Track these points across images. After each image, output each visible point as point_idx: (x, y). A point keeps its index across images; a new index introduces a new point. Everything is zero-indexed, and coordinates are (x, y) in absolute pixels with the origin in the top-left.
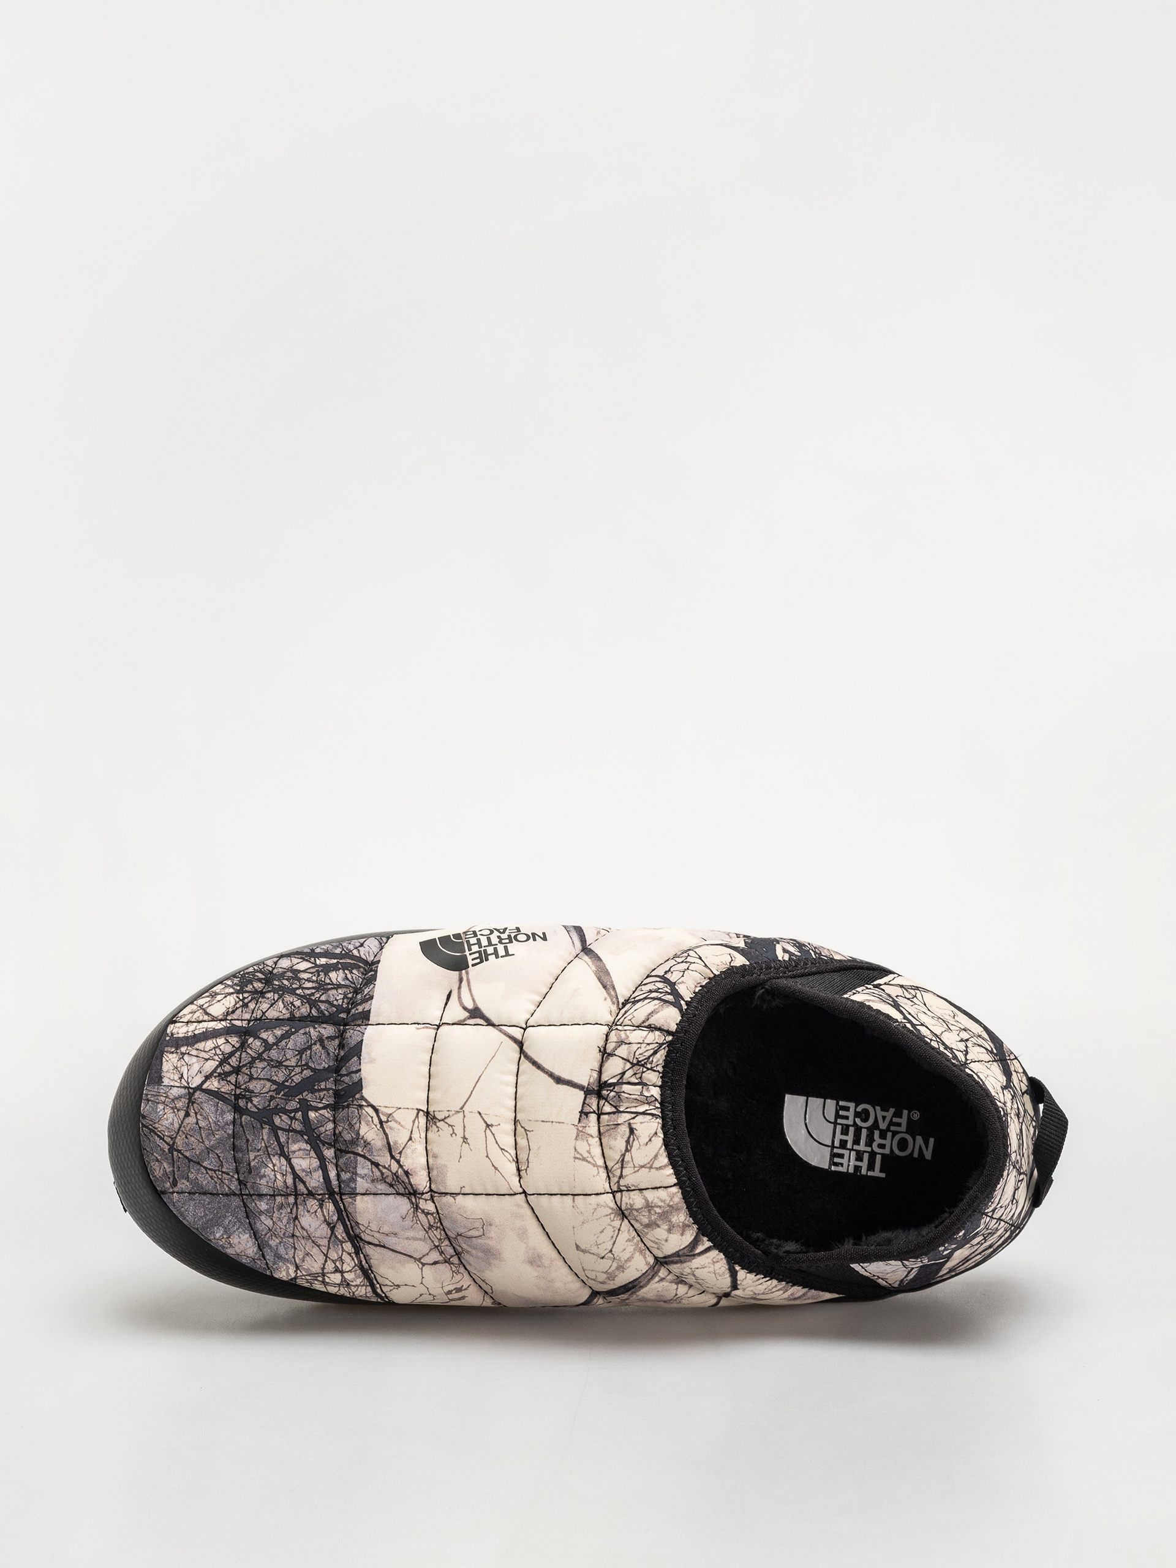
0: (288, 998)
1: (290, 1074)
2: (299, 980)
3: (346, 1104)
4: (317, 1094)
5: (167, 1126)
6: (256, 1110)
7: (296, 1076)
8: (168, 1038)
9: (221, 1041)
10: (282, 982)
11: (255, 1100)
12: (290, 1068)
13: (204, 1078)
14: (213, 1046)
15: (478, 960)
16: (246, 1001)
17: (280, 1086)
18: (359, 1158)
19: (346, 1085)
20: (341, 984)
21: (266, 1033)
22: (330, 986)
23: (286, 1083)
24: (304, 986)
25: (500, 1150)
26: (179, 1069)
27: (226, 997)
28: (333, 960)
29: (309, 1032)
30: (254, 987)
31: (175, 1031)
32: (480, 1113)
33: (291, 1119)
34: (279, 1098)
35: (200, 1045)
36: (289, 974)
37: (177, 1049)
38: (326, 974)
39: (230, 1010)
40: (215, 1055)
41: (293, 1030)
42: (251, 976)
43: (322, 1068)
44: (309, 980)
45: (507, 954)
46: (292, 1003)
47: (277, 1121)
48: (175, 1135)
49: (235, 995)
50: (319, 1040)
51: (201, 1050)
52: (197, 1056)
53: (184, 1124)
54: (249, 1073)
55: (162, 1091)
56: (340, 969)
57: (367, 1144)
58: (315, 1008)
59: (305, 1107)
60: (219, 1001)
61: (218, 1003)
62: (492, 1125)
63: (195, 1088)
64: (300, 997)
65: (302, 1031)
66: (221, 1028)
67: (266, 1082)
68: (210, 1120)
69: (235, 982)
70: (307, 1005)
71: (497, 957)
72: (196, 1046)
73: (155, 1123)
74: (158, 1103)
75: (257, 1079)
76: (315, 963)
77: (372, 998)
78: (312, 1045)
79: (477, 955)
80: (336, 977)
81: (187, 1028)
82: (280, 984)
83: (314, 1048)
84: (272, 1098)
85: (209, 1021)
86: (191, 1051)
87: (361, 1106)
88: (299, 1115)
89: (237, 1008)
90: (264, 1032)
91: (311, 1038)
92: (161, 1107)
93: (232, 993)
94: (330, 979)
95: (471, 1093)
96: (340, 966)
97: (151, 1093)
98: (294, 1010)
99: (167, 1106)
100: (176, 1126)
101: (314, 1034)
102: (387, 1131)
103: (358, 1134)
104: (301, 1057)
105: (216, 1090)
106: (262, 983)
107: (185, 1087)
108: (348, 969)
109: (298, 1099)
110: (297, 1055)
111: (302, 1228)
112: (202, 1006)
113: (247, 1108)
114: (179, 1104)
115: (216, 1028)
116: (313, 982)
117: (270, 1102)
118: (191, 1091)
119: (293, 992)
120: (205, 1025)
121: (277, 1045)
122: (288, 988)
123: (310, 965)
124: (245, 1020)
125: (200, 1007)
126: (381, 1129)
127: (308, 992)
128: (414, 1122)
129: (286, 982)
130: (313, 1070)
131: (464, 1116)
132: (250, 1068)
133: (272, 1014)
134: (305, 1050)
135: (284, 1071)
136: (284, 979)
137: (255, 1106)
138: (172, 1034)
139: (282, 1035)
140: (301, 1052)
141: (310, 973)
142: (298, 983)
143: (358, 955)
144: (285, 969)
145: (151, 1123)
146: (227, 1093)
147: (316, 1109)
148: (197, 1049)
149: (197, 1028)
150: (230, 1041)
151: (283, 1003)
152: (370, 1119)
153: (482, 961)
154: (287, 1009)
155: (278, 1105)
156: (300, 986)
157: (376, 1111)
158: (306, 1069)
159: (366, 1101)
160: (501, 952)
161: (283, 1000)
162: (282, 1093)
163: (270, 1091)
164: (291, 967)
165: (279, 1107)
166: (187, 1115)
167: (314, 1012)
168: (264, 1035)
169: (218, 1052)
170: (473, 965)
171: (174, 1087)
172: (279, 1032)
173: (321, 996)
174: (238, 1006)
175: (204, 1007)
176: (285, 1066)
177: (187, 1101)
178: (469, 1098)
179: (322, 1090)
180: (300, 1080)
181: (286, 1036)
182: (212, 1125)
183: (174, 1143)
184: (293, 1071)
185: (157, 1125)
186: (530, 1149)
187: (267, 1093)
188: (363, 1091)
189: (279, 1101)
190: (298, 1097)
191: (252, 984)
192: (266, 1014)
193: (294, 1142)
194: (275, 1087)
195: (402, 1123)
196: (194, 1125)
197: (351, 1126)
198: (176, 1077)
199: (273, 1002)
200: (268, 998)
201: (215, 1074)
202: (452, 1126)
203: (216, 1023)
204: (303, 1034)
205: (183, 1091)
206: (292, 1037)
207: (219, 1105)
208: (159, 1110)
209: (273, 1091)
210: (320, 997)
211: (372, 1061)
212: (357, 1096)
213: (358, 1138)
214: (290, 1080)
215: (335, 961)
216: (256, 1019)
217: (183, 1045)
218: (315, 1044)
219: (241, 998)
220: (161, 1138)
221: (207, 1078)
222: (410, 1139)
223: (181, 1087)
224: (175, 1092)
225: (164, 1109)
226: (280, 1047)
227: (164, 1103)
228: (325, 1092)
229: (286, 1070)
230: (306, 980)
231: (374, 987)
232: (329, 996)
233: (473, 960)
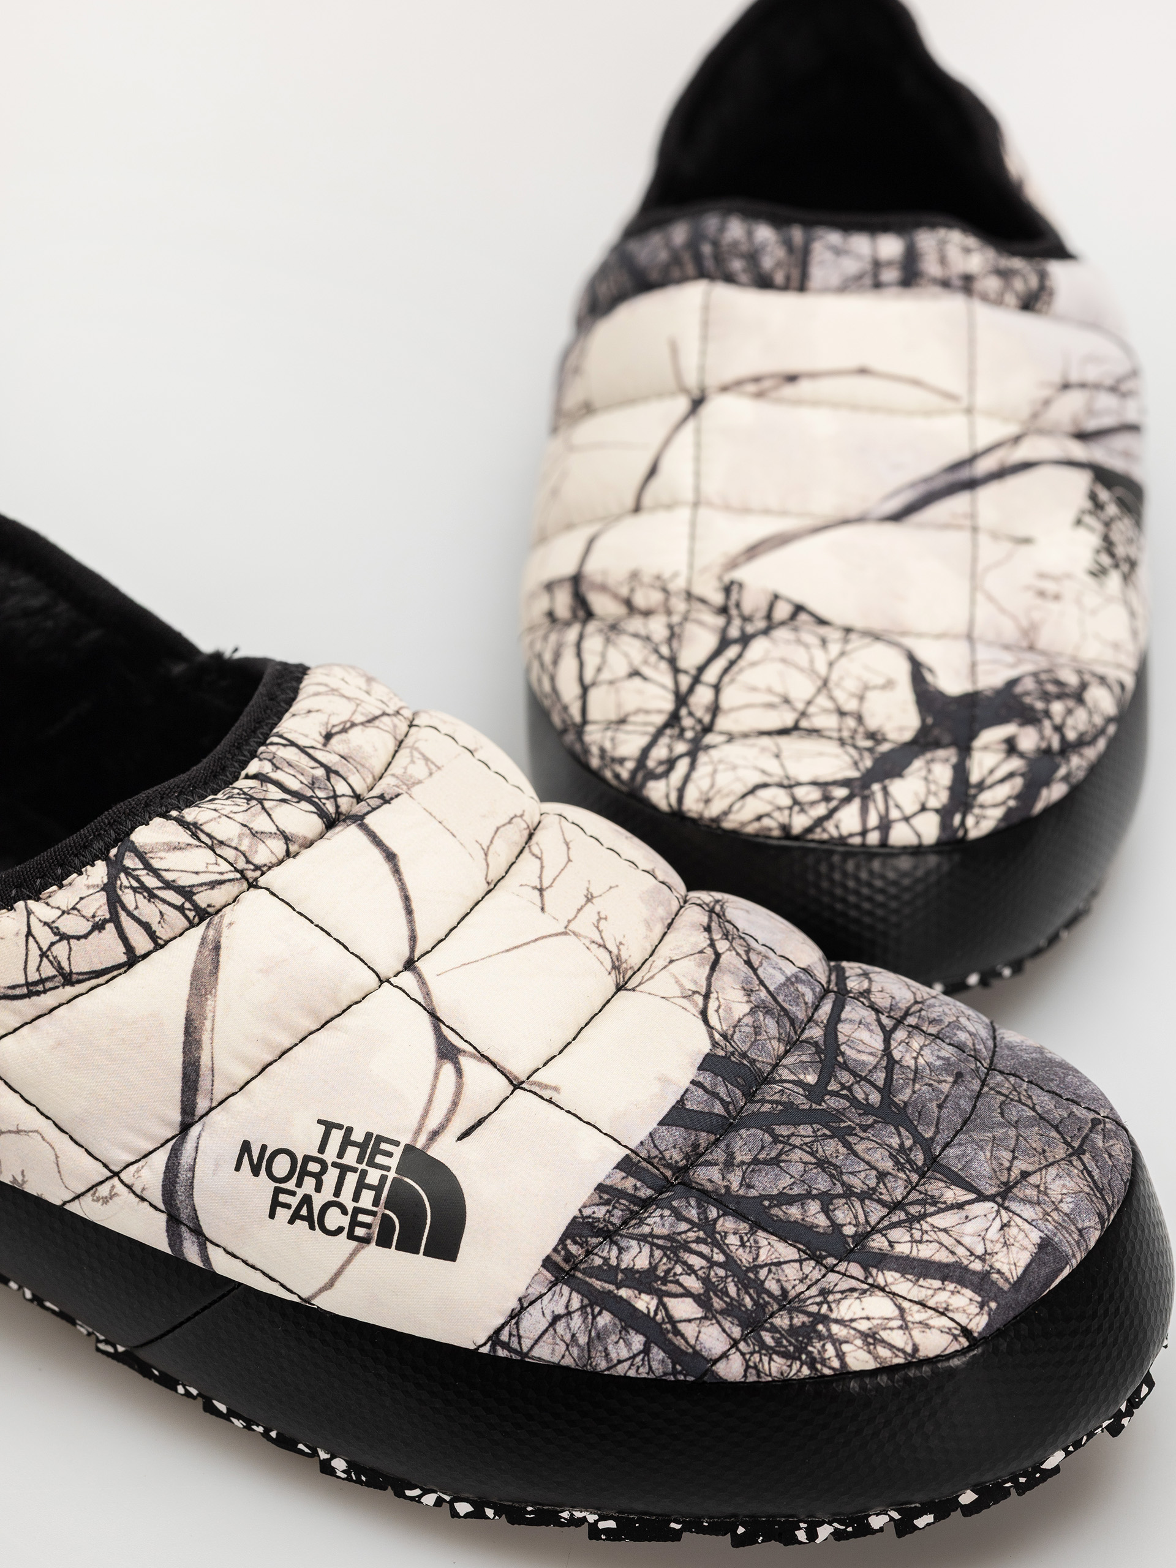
0: (744, 1257)
1: (813, 1142)
2: (706, 1281)
3: (745, 1062)
4: (784, 1099)
5: (1068, 1178)
6: (901, 1129)
7: (805, 1134)
8: (993, 1305)
9: (903, 1249)
10: (738, 1295)
11: (895, 1142)
12: (808, 1149)
13: (966, 1207)
14: (921, 1247)
15: (384, 1146)
16: (818, 1299)
17: (842, 1135)
18: (772, 991)
19: (729, 1086)
20: (639, 1240)
21: (816, 1221)
22: (660, 1242)
23: (828, 1133)
24: (704, 1263)
25: (544, 858)
26: (1002, 1240)
27: (852, 1320)
28: (625, 1296)
29: (741, 1185)
30: (791, 1319)
31: (974, 1309)
32: (543, 909)
33: (850, 1089)
34: (853, 1122)
35: (943, 1257)
36: (717, 1304)
37: (988, 1273)
38: (653, 1268)
39: (856, 1295)
40: (927, 1232)
41: (766, 1203)
42: (785, 1342)
43: (752, 1131)
44: (690, 1270)
45: (329, 1126)
46: (743, 1245)
47: (875, 1098)
48: (1063, 1162)
49: (833, 1316)
50: (733, 1165)
51: (947, 1248)
52: (959, 1242)
53: (1038, 1167)
54: (881, 1185)
55: (1050, 1227)
56: (623, 1271)
57: (749, 992)
58: (706, 1218)
59: (815, 1092)
60: (868, 1319)
61: (870, 1315)
62: (535, 888)
63: (989, 1201)
64: (722, 1248)
65: (753, 1193)
66: (890, 1270)
67: (862, 1154)
68: (988, 1154)
69: (818, 1345)
70: (718, 1228)
71: (349, 1130)
72: (951, 1259)
73: (1089, 1194)
74: (1066, 1214)
75: (873, 1168)
76: (661, 1304)
77: (601, 1188)
78: (749, 1164)
79: (380, 1159)
80: (638, 1257)
81: (951, 1301)
82: (742, 1293)
83: (748, 1158)
84: (865, 1128)
85: (905, 1298)
86: (966, 1257)
87: (724, 1036)
88: (833, 1086)
89: (842, 1292)
90: (817, 1226)
91: (744, 1173)
92: (1065, 1207)
93: (837, 1321)
94: (652, 1256)
95: (536, 940)
96: (620, 1276)
97: (1070, 1239)
98: (746, 1234)
99: (1053, 1202)
100: (1053, 1171)
101: (735, 1180)
102: (704, 983)
103: (753, 1012)
104: (780, 1154)
105: (952, 1187)
106: (771, 1324)
107: (1007, 1209)
108: (610, 1266)
109: (820, 1105)
110: (783, 1161)
111: (914, 993)
112: (901, 1327)
113: (915, 1142)
114: (1031, 1193)
115: (897, 1275)
116: (685, 1263)
117: (871, 1126)
118: (999, 1200)
119: (730, 1263)
120: (916, 1293)
121: (809, 1192)
122: (734, 1276)
123: (670, 1302)
124: (838, 1272)
125: (907, 1328)
126: (712, 989)
127: (704, 1249)
128: (652, 977)
129: (732, 1290)
130: (772, 1133)
131: (569, 922)
132: (874, 1190)
133: (787, 1252)
134: (766, 1162)
135: (820, 1150)
136: (732, 1299)
137: (900, 1135)
138: (982, 1308)
139: (791, 1204)
140: (775, 1162)
141: (681, 1285)
142: (712, 1274)
143: (574, 1294)
144: (718, 1322)
145: (1094, 1198)
146: (936, 1179)
147: (799, 1083)
148: (953, 1253)
149: (930, 1292)
150: (886, 1243)
151: (758, 1255)
152: (721, 1011)
153: (381, 1139)
154: (756, 1242)
155: (860, 1115)
156: (710, 1268)
157: (704, 1014)
158: (782, 1136)
159: (711, 1037)
160: (337, 1136)
161: (755, 1260)
162: (842, 1125)
163: (862, 1139)
164: (705, 1318)
165: (861, 1112)
166: (1025, 1175)
167: (713, 1213)
168: (822, 1221)
169: (917, 1235)
170: (396, 1143)
171: (1026, 1220)
172: (794, 1212)
173: (685, 1232)
174: (839, 1296)
175: (900, 1323)
176: (815, 1157)
177: (1015, 1190)
178: (546, 937)
179: (771, 1102)
180: (802, 1126)
181: (785, 1199)
182: (989, 1148)
183: (1071, 1155)
184: (806, 1144)
185: (1087, 1189)
186: (498, 829)
187: (868, 1139)
188: (707, 1051)
189: (854, 1118)
190: (818, 1107)
191: (791, 1325)
192: (797, 1257)
193: (864, 1064)
194: (851, 1139)
195: (673, 981)
196: (1020, 1157)
197: (757, 1030)
198: (1013, 1231)
199: (773, 1268)
200: (778, 1281)
201: (943, 1206)
202: (597, 927)
203: (894, 1289)
204: (753, 1187)
205: (1014, 1206)
206: (775, 1192)
207: (960, 1166)
208: (1071, 1206)
209: (856, 1135)
210: (689, 1230)
211: (665, 1080)
212: (721, 1053)
213: (756, 1007)
214: (819, 1133)
215: (624, 1293)
216: (819, 1261)
217: (974, 1273)
218: (743, 1163)
219: (825, 1306)
220: (1089, 1173)
221: (960, 1206)
222: (671, 961)
223: (1014, 1213)
224: (1028, 1212)
225: (1061, 1201)
226: (806, 1187)
227: (1056, 1209)
228: (768, 1098)
229: (817, 1151)
230: (694, 1272)
231: (585, 1207)
232: (672, 1226)
233: (389, 1155)
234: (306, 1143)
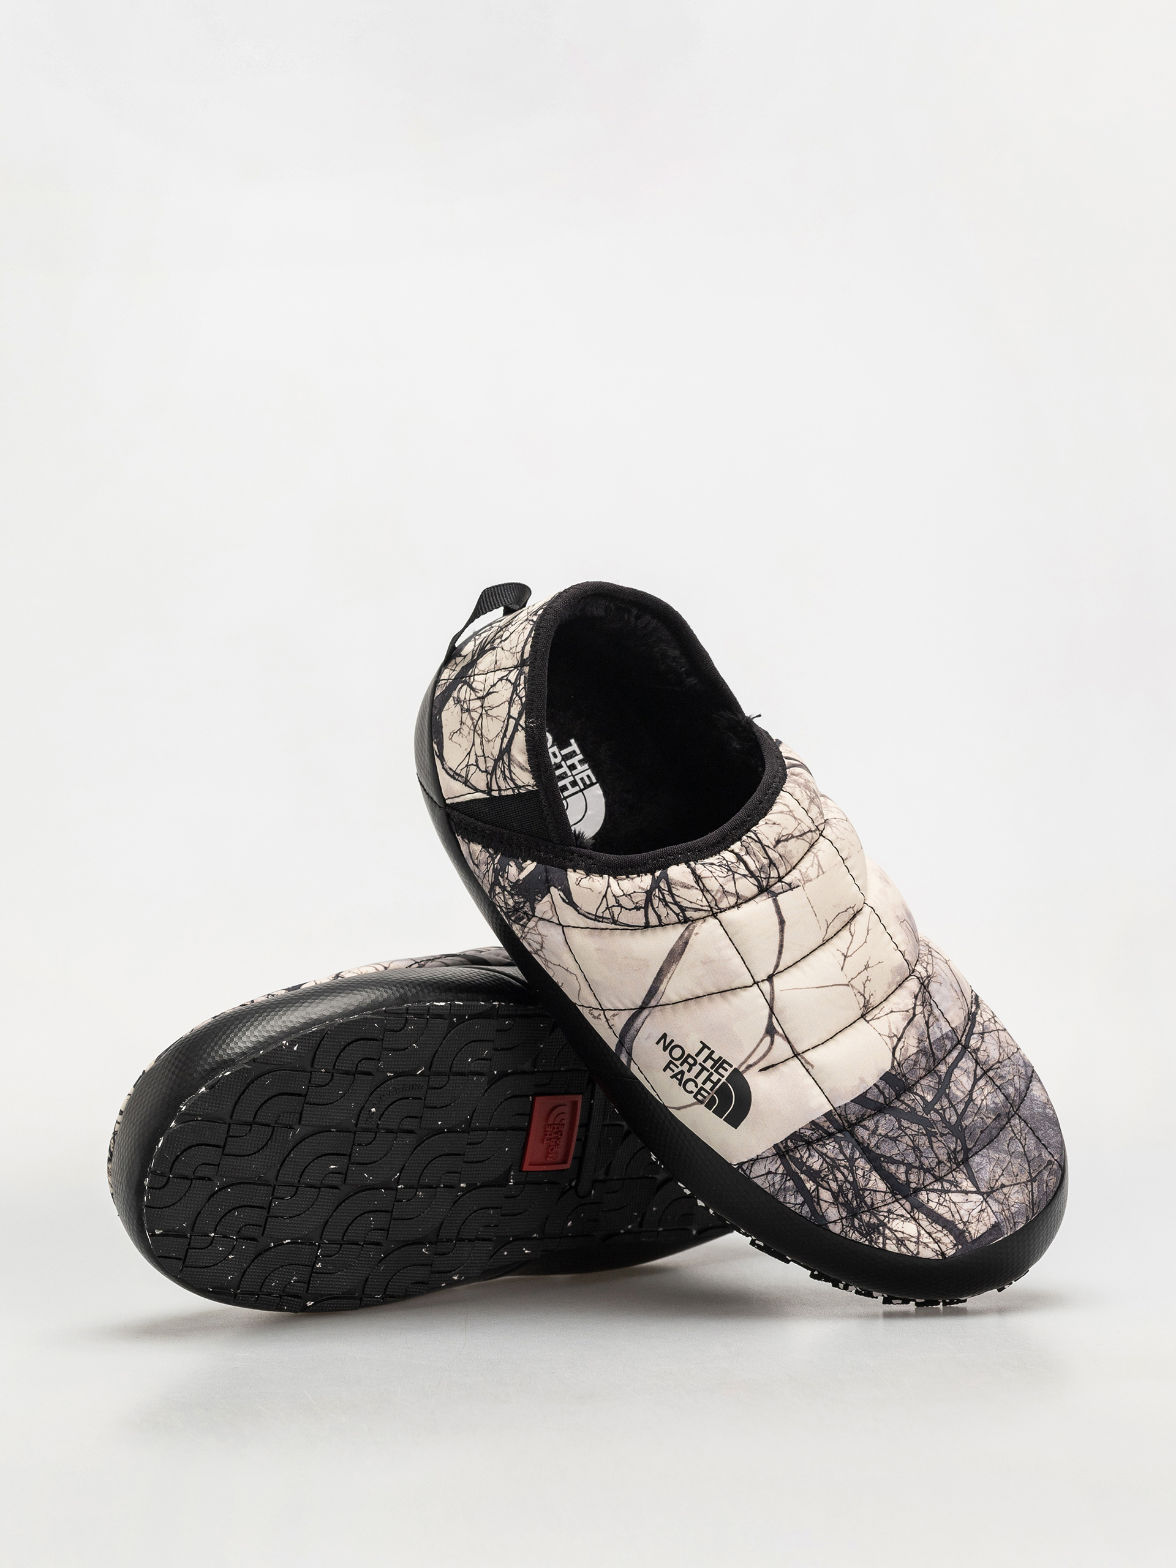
0: (861, 1182)
1: (916, 1135)
2: (840, 1187)
3: (903, 1079)
4: (913, 1105)
5: (1021, 1194)
6: (959, 1140)
7: (914, 1129)
8: (960, 1247)
9: (932, 1205)
10: (852, 1199)
11: (952, 1146)
12: (912, 1138)
13: (969, 1194)
14: (941, 1207)
15: (725, 1065)
16: (886, 1214)
17: (930, 1135)
18: (932, 1041)
19: (891, 1090)
20: (819, 1155)
21: (900, 1176)
22: (828, 1160)
23: (925, 1132)
24: (843, 1179)
25: (854, 936)
26: (977, 1217)
27: (896, 1231)
28: (803, 1178)
29: (875, 1145)
30: (870, 1218)
31: (951, 1246)
32: (842, 968)
33: (944, 1110)
34: (938, 1130)
35: (948, 1216)
36: (841, 1199)
37: (965, 1231)
38: (820, 1171)
39: (903, 1219)
40: (946, 1200)
41: (882, 1159)
42: (863, 1228)
43: (892, 1117)
44: (836, 1179)
45: (705, 1046)
46: (863, 1177)
47: (954, 1119)
48: (1023, 1184)
49: (889, 1225)
50: (875, 1134)
51: (952, 1213)
52: (958, 1212)
53: (1010, 1183)
54: (937, 1168)
55: (1002, 1218)
56: (807, 1166)
57: (920, 1041)
58: (853, 1157)
59: (928, 1107)
60: (903, 1233)
61: (905, 1232)
62: (843, 954)
63: (981, 1195)
64: (853, 1173)
65: (878, 1152)
66: (922, 1213)
67: (935, 1149)
68: (992, 1168)
69: (877, 1236)
70: (856, 1164)
71: (713, 1052)
72: (951, 1219)
73: (1027, 1205)
74: (1012, 1213)
75: (937, 1158)
76: (817, 1189)
77: (813, 1122)
78: (883, 1136)
79: (721, 1070)
80: (816, 1163)
81: (942, 1238)
82: (854, 1199)
83: (883, 1133)
84: (942, 1135)
85: (923, 1228)
86: (958, 1220)
87: (899, 1064)
88: (937, 1107)
89: (897, 1215)
90: (900, 1179)
91: (879, 1140)
92: (1013, 1210)
93: (889, 1229)
94: (822, 1165)
95: (833, 985)
96: (804, 1168)
97: (1008, 1226)
98: (867, 1171)
99: (1009, 1205)
100: (1016, 1188)
101: (873, 1141)
102: (901, 1031)
103: (917, 1053)
104: (898, 1136)
105: (968, 1180)
106: (861, 1216)
107: (987, 1202)
108: (802, 1161)
110: (898, 1141)
111: (1000, 1054)
112: (915, 1242)
113: (962, 1149)
114: (1001, 1197)
115: (925, 1217)
116: (835, 1175)
117: (946, 1135)
118: (985, 1196)
119: (854, 1184)
120: (929, 1229)
121: (903, 1161)
122: (853, 1190)
123: (821, 1190)
124: (900, 1204)
125: (918, 1243)
126: (904, 1036)
127: (846, 1172)
128: (879, 1018)
129: (850, 1196)
130: (899, 1122)
131: (852, 979)
132: (933, 1169)
133: (882, 1186)
134: (891, 1138)
135: (917, 1140)
136: (848, 1200)
137: (956, 1144)
138: (954, 1247)
139: (893, 1164)
140: (895, 1139)
141: (829, 1185)
142: (844, 1185)
143: (782, 1166)
144: (838, 1207)
145: (1028, 1208)
146: (963, 1172)
147: (923, 1098)
148: (953, 1216)
149: (936, 1231)
150: (926, 1199)
151: (868, 1183)
152: (903, 1049)
153: (725, 1062)
154: (870, 1177)
155: (943, 1127)
156: (845, 1182)
157: (894, 1049)
158: (903, 1126)
159: (893, 1063)
160: (706, 1052)
161: (866, 1185)
162: (933, 1130)
163: (939, 1140)
164: (833, 1203)
165: (944, 1125)
166: (1003, 1186)
167: (857, 1154)
168: (903, 1177)
169: (942, 1200)
170: (731, 1066)
171: (993, 1211)
172: (893, 1168)
173: (841, 1160)
174: (895, 1216)
175: (916, 1240)
176: (913, 1144)
177: (994, 1193)
178: (837, 985)
179: (907, 1105)
180: (914, 1124)
181: (891, 1160)
182: (994, 1164)
183: (1028, 1181)
184: (912, 1135)
185: (1027, 1203)
186: (839, 914)
187: (941, 1141)
188: (888, 1070)
189: (940, 1128)
190: (926, 1116)
191: (869, 1221)
192: (885, 1190)
193: (957, 1097)
194: (933, 1139)
195: (888, 1025)
196: (1005, 1175)
197: (916, 1063)
198: (985, 1214)
199: (872, 1192)
200: (872, 1199)
201: (959, 1189)
202: (864, 985)
203: (921, 1222)
204: (879, 1149)
205: (990, 1201)
206: (889, 1155)
207: (976, 1170)
208: (1016, 1209)
209: (936, 1138)
210: (843, 1160)
211: (862, 1080)
212: (894, 1073)
213: (920, 1050)
214: (920, 1131)
215: (803, 1176)
216: (894, 1195)
217: (958, 1229)
218: (880, 1134)
219: (887, 1219)
220: (1033, 1193)
221: (967, 1193)
222: (892, 1012)
223: (989, 1205)
224: (996, 1207)
225: (1013, 1206)
226: (903, 1158)
227: (1009, 1209)
228: (906, 1101)
229: (915, 1141)
230: (837, 1181)
231: (802, 1128)
232: (836, 1154)
233: (726, 1070)
234: (692, 1048)
